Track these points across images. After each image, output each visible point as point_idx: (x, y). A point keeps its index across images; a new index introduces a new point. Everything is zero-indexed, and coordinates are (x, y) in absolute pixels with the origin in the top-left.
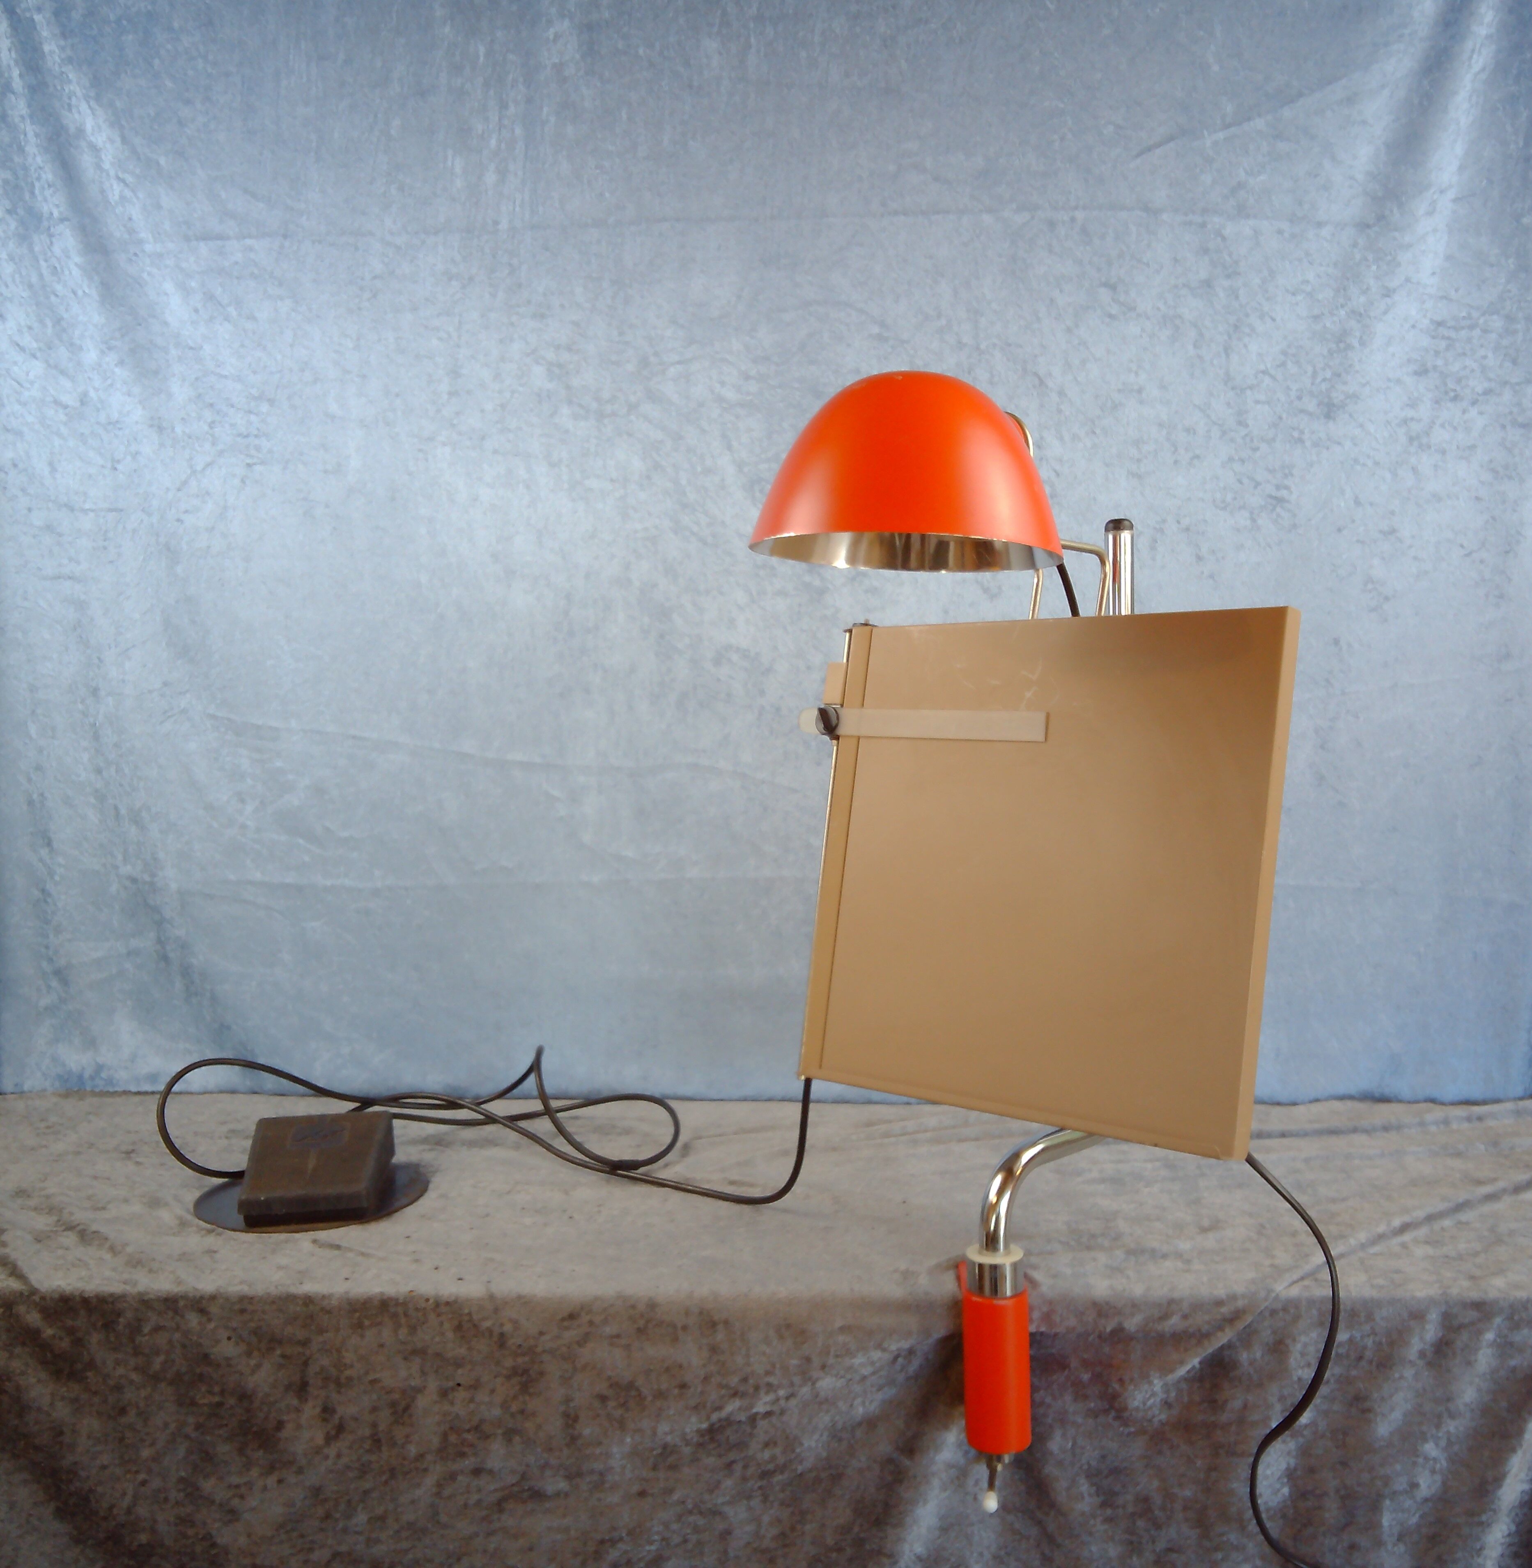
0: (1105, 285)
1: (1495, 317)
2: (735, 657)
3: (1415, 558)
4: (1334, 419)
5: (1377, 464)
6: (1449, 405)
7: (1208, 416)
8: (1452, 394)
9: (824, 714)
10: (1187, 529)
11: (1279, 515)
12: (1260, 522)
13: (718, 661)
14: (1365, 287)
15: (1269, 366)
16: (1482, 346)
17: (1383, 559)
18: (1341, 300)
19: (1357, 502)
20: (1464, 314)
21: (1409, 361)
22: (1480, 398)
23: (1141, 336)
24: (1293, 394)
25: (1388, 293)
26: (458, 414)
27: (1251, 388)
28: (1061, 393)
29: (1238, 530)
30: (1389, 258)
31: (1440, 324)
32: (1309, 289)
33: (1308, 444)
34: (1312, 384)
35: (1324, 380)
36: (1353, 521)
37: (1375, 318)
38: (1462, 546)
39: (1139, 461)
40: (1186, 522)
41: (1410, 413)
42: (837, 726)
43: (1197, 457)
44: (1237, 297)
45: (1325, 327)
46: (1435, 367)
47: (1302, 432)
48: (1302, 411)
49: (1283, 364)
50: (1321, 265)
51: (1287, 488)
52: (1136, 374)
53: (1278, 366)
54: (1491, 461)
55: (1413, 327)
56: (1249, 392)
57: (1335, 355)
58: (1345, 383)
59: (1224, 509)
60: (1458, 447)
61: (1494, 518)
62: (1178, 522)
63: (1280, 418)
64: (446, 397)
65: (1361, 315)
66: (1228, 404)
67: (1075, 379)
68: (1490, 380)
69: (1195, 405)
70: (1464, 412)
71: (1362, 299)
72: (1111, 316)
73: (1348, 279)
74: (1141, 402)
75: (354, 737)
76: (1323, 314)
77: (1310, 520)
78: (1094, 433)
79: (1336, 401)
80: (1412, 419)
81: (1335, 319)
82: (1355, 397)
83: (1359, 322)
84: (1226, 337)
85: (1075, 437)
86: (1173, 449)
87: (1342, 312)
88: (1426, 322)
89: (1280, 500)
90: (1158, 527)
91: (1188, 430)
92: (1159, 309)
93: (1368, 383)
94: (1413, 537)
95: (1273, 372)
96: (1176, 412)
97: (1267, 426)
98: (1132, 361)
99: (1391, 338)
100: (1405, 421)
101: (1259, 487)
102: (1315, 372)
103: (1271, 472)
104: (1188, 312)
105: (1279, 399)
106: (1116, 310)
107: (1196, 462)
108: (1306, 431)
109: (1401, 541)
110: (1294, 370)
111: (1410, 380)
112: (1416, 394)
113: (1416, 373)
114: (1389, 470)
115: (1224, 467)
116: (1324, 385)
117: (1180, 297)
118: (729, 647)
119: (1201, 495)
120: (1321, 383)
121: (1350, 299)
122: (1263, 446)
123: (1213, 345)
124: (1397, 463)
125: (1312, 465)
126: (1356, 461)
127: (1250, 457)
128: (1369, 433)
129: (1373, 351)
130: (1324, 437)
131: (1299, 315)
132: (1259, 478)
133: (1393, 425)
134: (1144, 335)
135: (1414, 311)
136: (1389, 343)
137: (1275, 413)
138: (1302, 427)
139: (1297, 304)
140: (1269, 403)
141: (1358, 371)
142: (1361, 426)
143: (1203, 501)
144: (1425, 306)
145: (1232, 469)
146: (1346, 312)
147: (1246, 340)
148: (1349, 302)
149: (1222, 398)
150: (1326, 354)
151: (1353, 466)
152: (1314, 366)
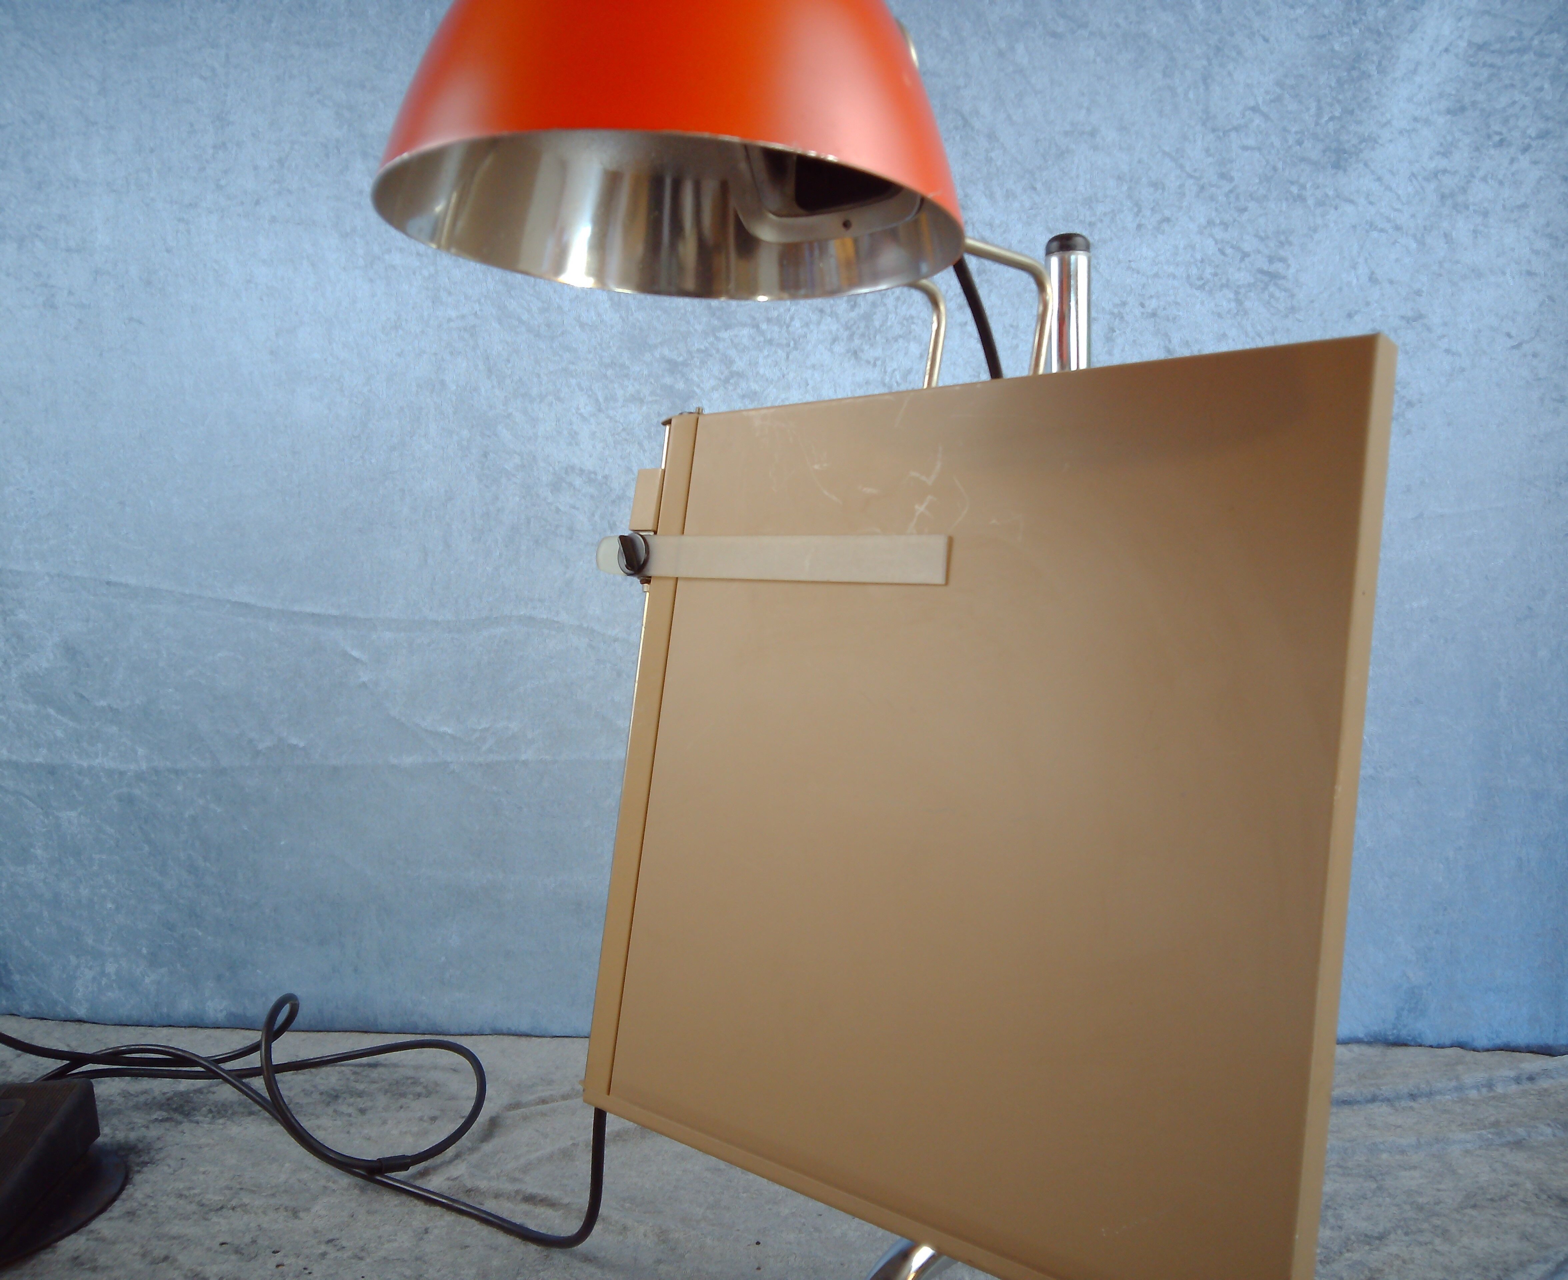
1: (1555, 36)
2: (578, 482)
3: (1447, 351)
4: (1345, 170)
5: (1398, 228)
6: (1492, 151)
7: (1182, 167)
8: (1497, 138)
9: (628, 545)
10: (1154, 315)
11: (1272, 296)
12: (1248, 304)
13: (555, 487)
15: (1260, 101)
16: (1536, 75)
19: (1373, 279)
20: (1513, 33)
21: (1441, 95)
22: (1534, 144)
23: (1094, 61)
24: (1291, 141)
26: (225, 172)
27: (1236, 129)
28: (992, 137)
29: (1220, 315)
31: (1481, 47)
33: (1311, 202)
34: (1317, 124)
35: (1332, 119)
36: (1368, 304)
37: (1398, 37)
38: (1509, 335)
39: (1091, 224)
40: (1153, 304)
41: (1443, 163)
42: (646, 561)
43: (1167, 220)
44: (1219, 10)
45: (1332, 50)
46: (1474, 103)
47: (1303, 187)
48: (1303, 159)
49: (1279, 99)
51: (1283, 260)
52: (1088, 110)
53: (1272, 101)
54: (1548, 224)
55: (1446, 50)
56: (1233, 135)
57: (1346, 86)
58: (1359, 123)
59: (1201, 288)
60: (1504, 207)
61: (1551, 298)
62: (1142, 305)
63: (1275, 169)
64: (210, 151)
65: (1379, 34)
66: (1207, 150)
67: (1009, 117)
68: (1547, 119)
69: (1165, 153)
70: (1512, 161)
71: (1382, 13)
72: (1054, 35)
74: (1095, 148)
75: (108, 583)
76: (1330, 33)
77: (1312, 302)
78: (1034, 189)
79: (1347, 146)
80: (1445, 171)
81: (1346, 39)
82: (1371, 141)
83: (1377, 42)
84: (1205, 62)
85: (1010, 195)
86: (1136, 210)
87: (1356, 31)
88: (1463, 44)
89: (1274, 276)
90: (1116, 311)
91: (1155, 185)
92: (1118, 25)
93: (1388, 123)
94: (1445, 324)
95: (1264, 109)
96: (1140, 162)
97: (1257, 181)
98: (1083, 94)
99: (1418, 64)
100: (1435, 174)
101: (1247, 260)
102: (1320, 109)
103: (1262, 239)
104: (1155, 31)
105: (1272, 144)
106: (1061, 26)
107: (1165, 227)
108: (1308, 186)
109: (1429, 330)
110: (1293, 106)
111: (1441, 120)
112: (1449, 138)
113: (1449, 112)
114: (1414, 237)
115: (1201, 233)
116: (1331, 126)
117: (1144, 9)
118: (570, 469)
119: (1171, 269)
120: (1327, 122)
121: (1365, 14)
122: (1252, 205)
123: (1188, 73)
124: (1425, 228)
125: (1315, 230)
126: (1372, 226)
127: (1235, 220)
128: (1388, 188)
129: (1394, 81)
130: (1331, 193)
131: (1298, 35)
132: (1246, 247)
133: (1420, 178)
134: (1098, 59)
135: (1446, 30)
136: (1415, 72)
137: (1268, 162)
138: (1302, 180)
139: (1296, 20)
140: (1259, 149)
141: (1375, 108)
142: (1379, 179)
143: (1174, 277)
144: (1460, 24)
145: (1211, 236)
146: (1360, 30)
147: (1231, 66)
148: (1363, 18)
149: (1199, 143)
150: (1333, 84)
151: (1367, 232)
152: (1319, 101)
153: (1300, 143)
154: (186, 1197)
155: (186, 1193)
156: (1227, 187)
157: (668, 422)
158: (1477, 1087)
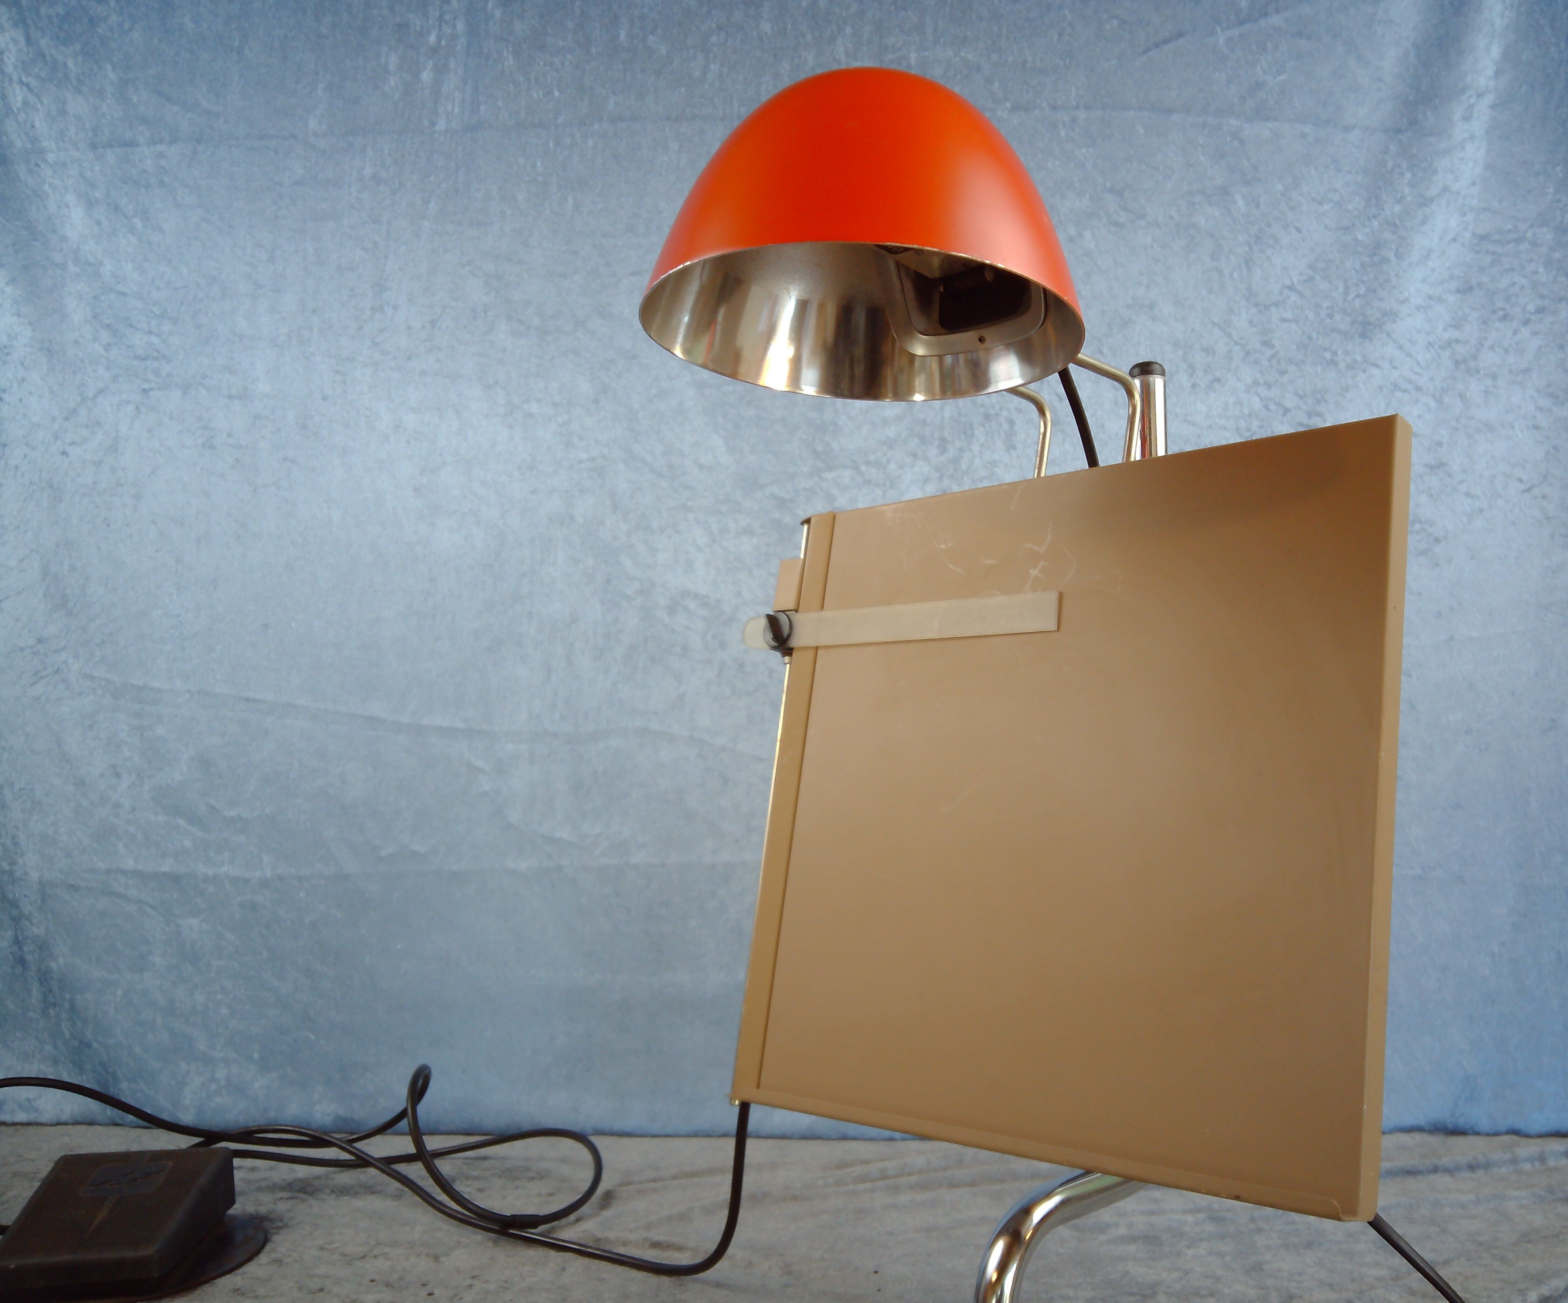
0: (1111, 190)
1: (1545, 229)
2: (692, 605)
3: (1468, 494)
4: (1371, 340)
5: (1419, 389)
6: (1498, 324)
7: (1229, 336)
8: (1501, 313)
9: (773, 622)
13: (672, 610)
14: (1399, 196)
15: (1295, 281)
16: (1531, 260)
17: (1431, 496)
18: (1373, 210)
20: (1510, 227)
21: (1451, 277)
22: (1533, 317)
23: (1152, 247)
24: (1323, 315)
25: (1425, 202)
26: (381, 331)
27: (1276, 304)
30: (1424, 164)
31: (1483, 238)
32: (1337, 197)
33: (1342, 366)
34: (1345, 300)
35: (1358, 296)
37: (1412, 229)
38: (1520, 480)
41: (1456, 334)
42: (789, 636)
43: (1218, 380)
44: (1258, 206)
45: (1356, 239)
46: (1480, 285)
47: (1335, 354)
48: (1333, 330)
49: (1311, 279)
50: (1350, 172)
52: (1147, 287)
53: (1305, 281)
54: (1549, 385)
55: (1454, 240)
56: (1273, 309)
57: (1369, 270)
58: (1381, 300)
60: (1510, 371)
61: (1555, 448)
63: (1310, 338)
64: (368, 313)
65: (1396, 225)
66: (1251, 322)
68: (1543, 297)
69: (1214, 324)
70: (1515, 332)
71: (1397, 208)
72: (1117, 224)
73: (1380, 188)
74: (1154, 319)
76: (1353, 225)
78: (1101, 353)
79: (1372, 319)
80: (1457, 341)
81: (1367, 230)
82: (1393, 315)
83: (1394, 233)
84: (1246, 248)
86: (1190, 371)
88: (1468, 235)
91: (1208, 351)
92: (1171, 218)
93: (1407, 300)
94: (1464, 471)
95: (1299, 288)
96: (1193, 330)
97: (1295, 347)
98: (1142, 274)
99: (1430, 251)
100: (1449, 343)
101: (1288, 414)
102: (1347, 288)
103: (1301, 397)
104: (1203, 221)
105: (1307, 317)
106: (1123, 217)
107: (1216, 385)
108: (1339, 352)
109: (1450, 476)
110: (1323, 286)
111: (1452, 298)
112: (1460, 313)
113: (1458, 291)
114: (1433, 396)
115: (1247, 390)
116: (1357, 302)
117: (1194, 204)
118: (686, 594)
119: (1223, 422)
120: (1354, 299)
121: (1383, 209)
122: (1291, 368)
123: (1232, 257)
124: (1442, 389)
125: (1347, 389)
126: (1396, 387)
127: (1277, 381)
128: (1409, 355)
129: (1410, 265)
130: (1359, 359)
131: (1326, 226)
132: (1288, 404)
133: (1436, 347)
134: (1155, 245)
135: (1453, 223)
136: (1427, 257)
137: (1304, 333)
138: (1334, 348)
139: (1324, 214)
140: (1296, 321)
141: (1394, 287)
142: (1401, 347)
143: (1225, 429)
144: (1465, 218)
145: (1257, 394)
146: (1379, 223)
147: (1269, 252)
148: (1382, 212)
149: (1244, 316)
150: (1358, 268)
151: (1392, 392)
152: (1346, 281)
153: (1331, 316)
154: (327, 1249)
155: (327, 1246)
156: (1269, 352)
157: (808, 521)
158: (1530, 1160)
